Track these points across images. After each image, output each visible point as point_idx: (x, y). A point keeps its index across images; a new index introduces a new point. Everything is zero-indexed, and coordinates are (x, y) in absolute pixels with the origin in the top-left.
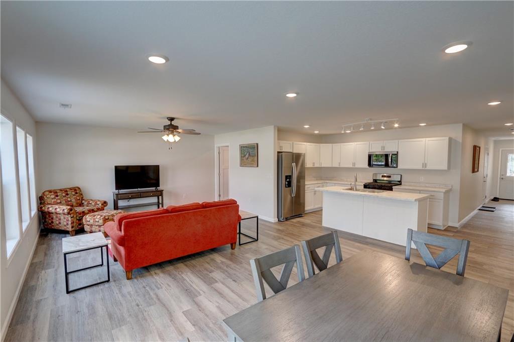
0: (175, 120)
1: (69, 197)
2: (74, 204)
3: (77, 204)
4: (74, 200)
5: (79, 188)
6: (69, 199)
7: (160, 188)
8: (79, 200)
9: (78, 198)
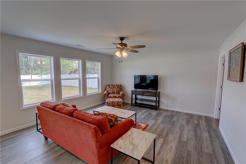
0: (125, 39)
1: (114, 89)
2: (115, 92)
3: (117, 92)
4: (116, 91)
5: (121, 85)
6: (114, 90)
7: (158, 91)
8: (119, 91)
9: (118, 90)
